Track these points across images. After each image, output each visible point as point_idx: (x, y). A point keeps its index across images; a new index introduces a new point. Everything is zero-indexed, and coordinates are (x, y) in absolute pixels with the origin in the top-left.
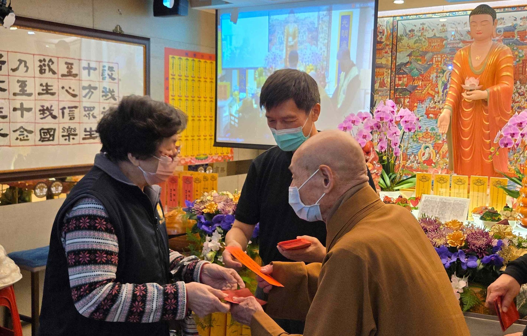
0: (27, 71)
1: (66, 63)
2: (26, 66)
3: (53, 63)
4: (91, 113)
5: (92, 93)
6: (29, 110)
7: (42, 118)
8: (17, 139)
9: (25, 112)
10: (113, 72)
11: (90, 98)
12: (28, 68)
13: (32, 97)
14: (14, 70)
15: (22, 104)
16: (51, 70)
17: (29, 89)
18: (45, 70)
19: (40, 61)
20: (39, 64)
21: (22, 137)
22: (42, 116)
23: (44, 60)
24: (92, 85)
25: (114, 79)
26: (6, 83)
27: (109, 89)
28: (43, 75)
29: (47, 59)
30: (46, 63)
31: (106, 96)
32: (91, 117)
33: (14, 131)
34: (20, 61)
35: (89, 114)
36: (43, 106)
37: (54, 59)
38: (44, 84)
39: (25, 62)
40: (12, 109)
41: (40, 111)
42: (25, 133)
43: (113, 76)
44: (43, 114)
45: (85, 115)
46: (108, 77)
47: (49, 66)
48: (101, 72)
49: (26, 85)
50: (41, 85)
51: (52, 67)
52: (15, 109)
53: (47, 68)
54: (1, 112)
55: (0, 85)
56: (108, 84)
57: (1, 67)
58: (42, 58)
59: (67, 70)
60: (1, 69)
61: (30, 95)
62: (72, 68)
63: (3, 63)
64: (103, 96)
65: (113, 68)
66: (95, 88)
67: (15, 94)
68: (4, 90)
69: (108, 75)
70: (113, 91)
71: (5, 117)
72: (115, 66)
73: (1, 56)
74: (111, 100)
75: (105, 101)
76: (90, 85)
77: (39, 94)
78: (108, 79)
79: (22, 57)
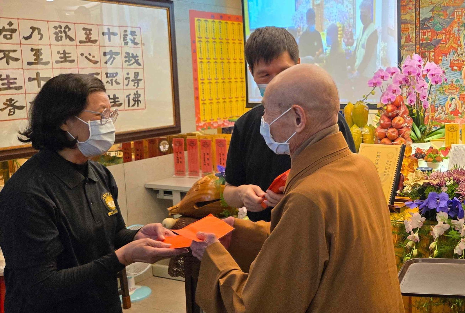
0: (41, 39)
1: (84, 29)
2: (39, 33)
3: (69, 29)
4: (114, 79)
5: (114, 58)
9: (42, 82)
10: (135, 37)
11: (111, 64)
12: (42, 36)
13: (50, 66)
14: (26, 38)
15: (38, 74)
16: (68, 37)
17: (44, 57)
18: (61, 37)
19: (55, 28)
20: (55, 30)
23: (60, 27)
24: (114, 51)
25: (136, 44)
26: (19, 52)
27: (133, 54)
28: (60, 43)
29: (63, 25)
30: (62, 30)
31: (129, 61)
32: (114, 83)
34: (33, 29)
35: (111, 80)
37: (69, 25)
38: (62, 52)
39: (39, 30)
40: (27, 79)
43: (136, 41)
45: (108, 82)
46: (130, 42)
47: (65, 32)
48: (123, 37)
49: (41, 54)
50: (58, 52)
51: (68, 33)
52: (30, 79)
53: (63, 35)
54: (15, 83)
55: (12, 54)
56: (131, 49)
57: (11, 36)
58: (57, 25)
59: (85, 36)
60: (11, 38)
61: (47, 63)
62: (90, 34)
63: (14, 31)
64: (126, 61)
65: (135, 32)
66: (117, 54)
67: (29, 64)
68: (17, 60)
69: (130, 39)
70: (137, 56)
71: (20, 88)
72: (137, 31)
73: (10, 24)
74: (135, 65)
75: (129, 67)
76: (111, 51)
77: (57, 62)
78: (130, 44)
79: (35, 25)
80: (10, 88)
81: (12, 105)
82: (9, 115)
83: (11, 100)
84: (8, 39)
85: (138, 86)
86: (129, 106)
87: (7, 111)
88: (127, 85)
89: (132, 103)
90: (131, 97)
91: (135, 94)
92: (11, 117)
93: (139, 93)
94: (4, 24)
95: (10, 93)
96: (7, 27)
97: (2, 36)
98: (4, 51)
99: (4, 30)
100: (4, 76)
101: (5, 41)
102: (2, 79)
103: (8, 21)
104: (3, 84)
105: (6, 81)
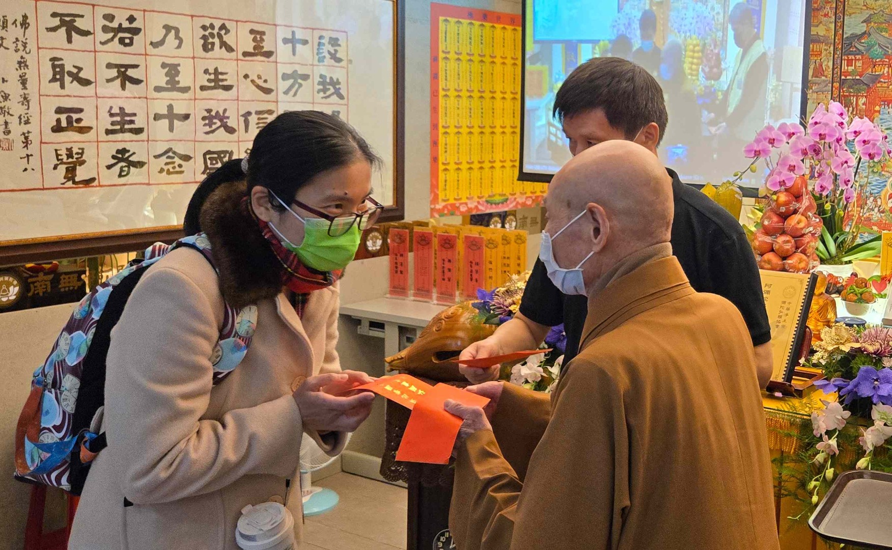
0: (179, 47)
1: (252, 32)
2: (177, 37)
3: (228, 31)
5: (300, 85)
6: (184, 118)
7: (207, 133)
8: (162, 171)
9: (176, 123)
10: (338, 48)
11: (295, 94)
12: (181, 41)
13: (189, 95)
14: (154, 45)
15: (170, 107)
16: (223, 44)
18: (213, 44)
19: (204, 28)
20: (202, 33)
21: (170, 167)
22: (207, 129)
23: (212, 26)
25: (339, 60)
26: (142, 68)
27: (331, 78)
28: (210, 54)
29: (217, 24)
30: (216, 31)
31: (325, 90)
33: (156, 157)
34: (168, 28)
36: (209, 111)
37: (228, 24)
38: (211, 70)
39: (177, 31)
40: (152, 117)
41: (204, 118)
42: (178, 161)
43: (338, 56)
44: (210, 125)
46: (328, 56)
47: (220, 36)
48: (315, 47)
49: (177, 73)
50: (206, 72)
51: (225, 38)
52: (157, 117)
53: (216, 41)
54: (132, 122)
55: (131, 72)
56: (330, 69)
57: (131, 39)
58: (206, 22)
59: (253, 44)
60: (131, 44)
61: (185, 90)
62: (262, 40)
63: (136, 31)
64: (319, 92)
65: (337, 39)
66: (305, 77)
67: (158, 89)
68: (137, 82)
69: (329, 52)
70: (339, 83)
71: (139, 131)
72: (342, 37)
73: (131, 19)
74: (335, 98)
75: (324, 101)
76: (296, 71)
77: (203, 88)
78: (328, 61)
79: (172, 21)
80: (122, 131)
81: (125, 161)
82: (120, 176)
83: (124, 151)
84: (126, 45)
87: (117, 169)
92: (123, 180)
94: (121, 19)
95: (125, 140)
96: (126, 24)
97: (116, 40)
98: (118, 66)
99: (120, 29)
100: (116, 110)
101: (121, 48)
102: (112, 115)
103: (128, 14)
104: (113, 124)
105: (118, 119)
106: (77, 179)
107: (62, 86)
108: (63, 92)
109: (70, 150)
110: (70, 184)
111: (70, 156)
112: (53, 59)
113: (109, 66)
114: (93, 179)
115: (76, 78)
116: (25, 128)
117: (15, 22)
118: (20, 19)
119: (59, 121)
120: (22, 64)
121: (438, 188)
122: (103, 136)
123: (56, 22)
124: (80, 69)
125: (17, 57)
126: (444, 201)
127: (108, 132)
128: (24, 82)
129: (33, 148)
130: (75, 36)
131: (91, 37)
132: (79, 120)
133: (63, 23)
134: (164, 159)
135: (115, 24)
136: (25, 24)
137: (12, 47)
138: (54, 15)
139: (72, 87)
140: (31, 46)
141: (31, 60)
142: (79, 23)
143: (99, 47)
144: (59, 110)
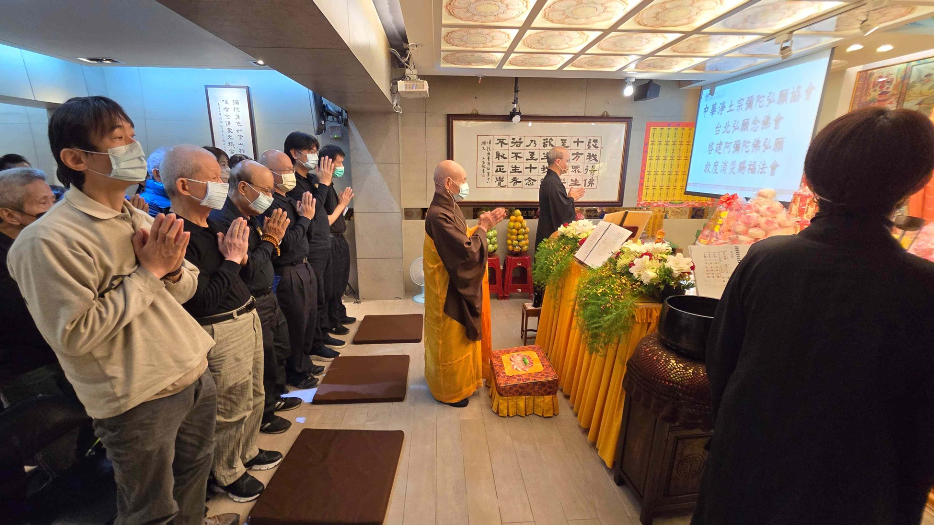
0: (535, 146)
1: (562, 140)
3: (552, 140)
4: (577, 169)
5: (579, 157)
6: (535, 168)
7: (543, 173)
8: (527, 184)
9: (532, 169)
10: (597, 143)
11: (577, 160)
12: (536, 144)
13: (537, 161)
14: (527, 146)
15: (531, 165)
16: (550, 144)
17: (535, 157)
18: (547, 145)
19: (544, 140)
21: (529, 183)
22: (543, 172)
23: (547, 139)
24: (579, 152)
25: (597, 147)
26: (523, 153)
27: (593, 154)
28: (546, 148)
29: (549, 138)
30: (548, 141)
31: (590, 158)
32: (577, 172)
33: (525, 180)
34: (532, 141)
35: (575, 170)
36: (544, 166)
37: (553, 138)
38: (546, 153)
39: (535, 141)
40: (524, 168)
41: (542, 168)
42: (532, 181)
44: (544, 170)
45: (573, 171)
46: (592, 146)
47: (549, 142)
48: (587, 143)
49: (534, 154)
50: (544, 154)
51: (551, 143)
52: (526, 168)
53: (548, 144)
54: (519, 169)
55: (519, 155)
56: (593, 151)
57: (520, 145)
58: (545, 138)
59: (562, 144)
60: (520, 146)
61: (536, 160)
62: (565, 142)
63: (522, 142)
64: (587, 159)
65: (597, 140)
66: (582, 154)
67: (527, 160)
68: (521, 157)
70: (596, 155)
71: (520, 172)
72: (599, 139)
73: (520, 139)
74: (594, 161)
75: (589, 162)
76: (578, 152)
77: (542, 159)
78: (592, 148)
79: (533, 139)
80: (515, 172)
81: (516, 181)
82: (514, 185)
83: (515, 178)
84: (518, 147)
85: (593, 174)
86: (585, 186)
87: (513, 183)
88: (585, 174)
89: (587, 184)
90: (587, 181)
91: (590, 179)
92: (514, 186)
93: (594, 178)
94: (517, 139)
95: (516, 175)
96: (519, 141)
97: (515, 145)
98: (515, 153)
99: (517, 142)
100: (514, 166)
101: (517, 148)
102: (512, 167)
103: (519, 138)
104: (513, 170)
105: (514, 169)
106: (501, 185)
107: (499, 160)
108: (499, 161)
109: (500, 177)
110: (499, 187)
111: (500, 179)
112: (497, 152)
113: (513, 153)
114: (506, 186)
115: (503, 157)
116: (488, 171)
117: (487, 143)
118: (489, 142)
119: (497, 169)
120: (489, 154)
121: (642, 195)
122: (509, 174)
123: (499, 141)
124: (504, 155)
125: (487, 152)
126: (644, 201)
127: (511, 172)
128: (489, 158)
129: (490, 177)
130: (503, 145)
131: (508, 145)
132: (503, 169)
133: (500, 142)
134: (527, 181)
135: (515, 141)
136: (490, 143)
137: (486, 149)
138: (498, 140)
139: (501, 159)
140: (491, 149)
141: (491, 152)
142: (505, 141)
143: (510, 148)
144: (498, 166)
